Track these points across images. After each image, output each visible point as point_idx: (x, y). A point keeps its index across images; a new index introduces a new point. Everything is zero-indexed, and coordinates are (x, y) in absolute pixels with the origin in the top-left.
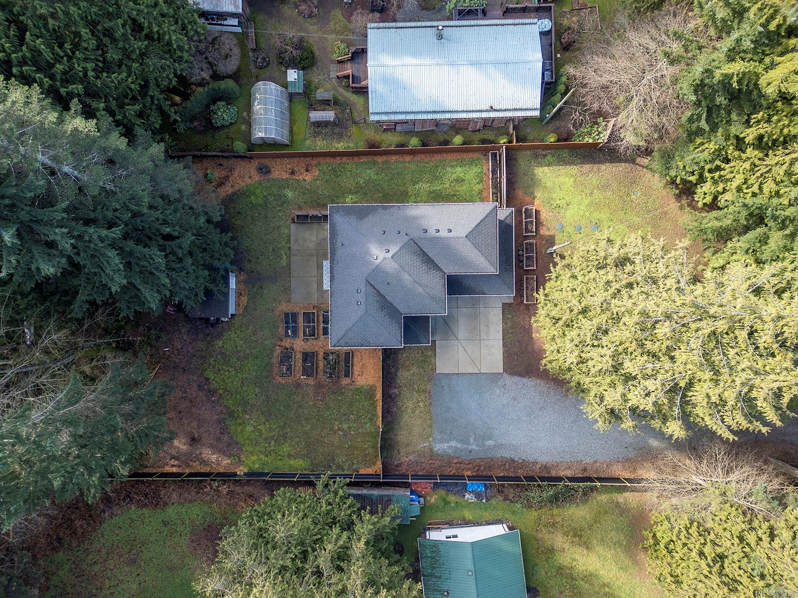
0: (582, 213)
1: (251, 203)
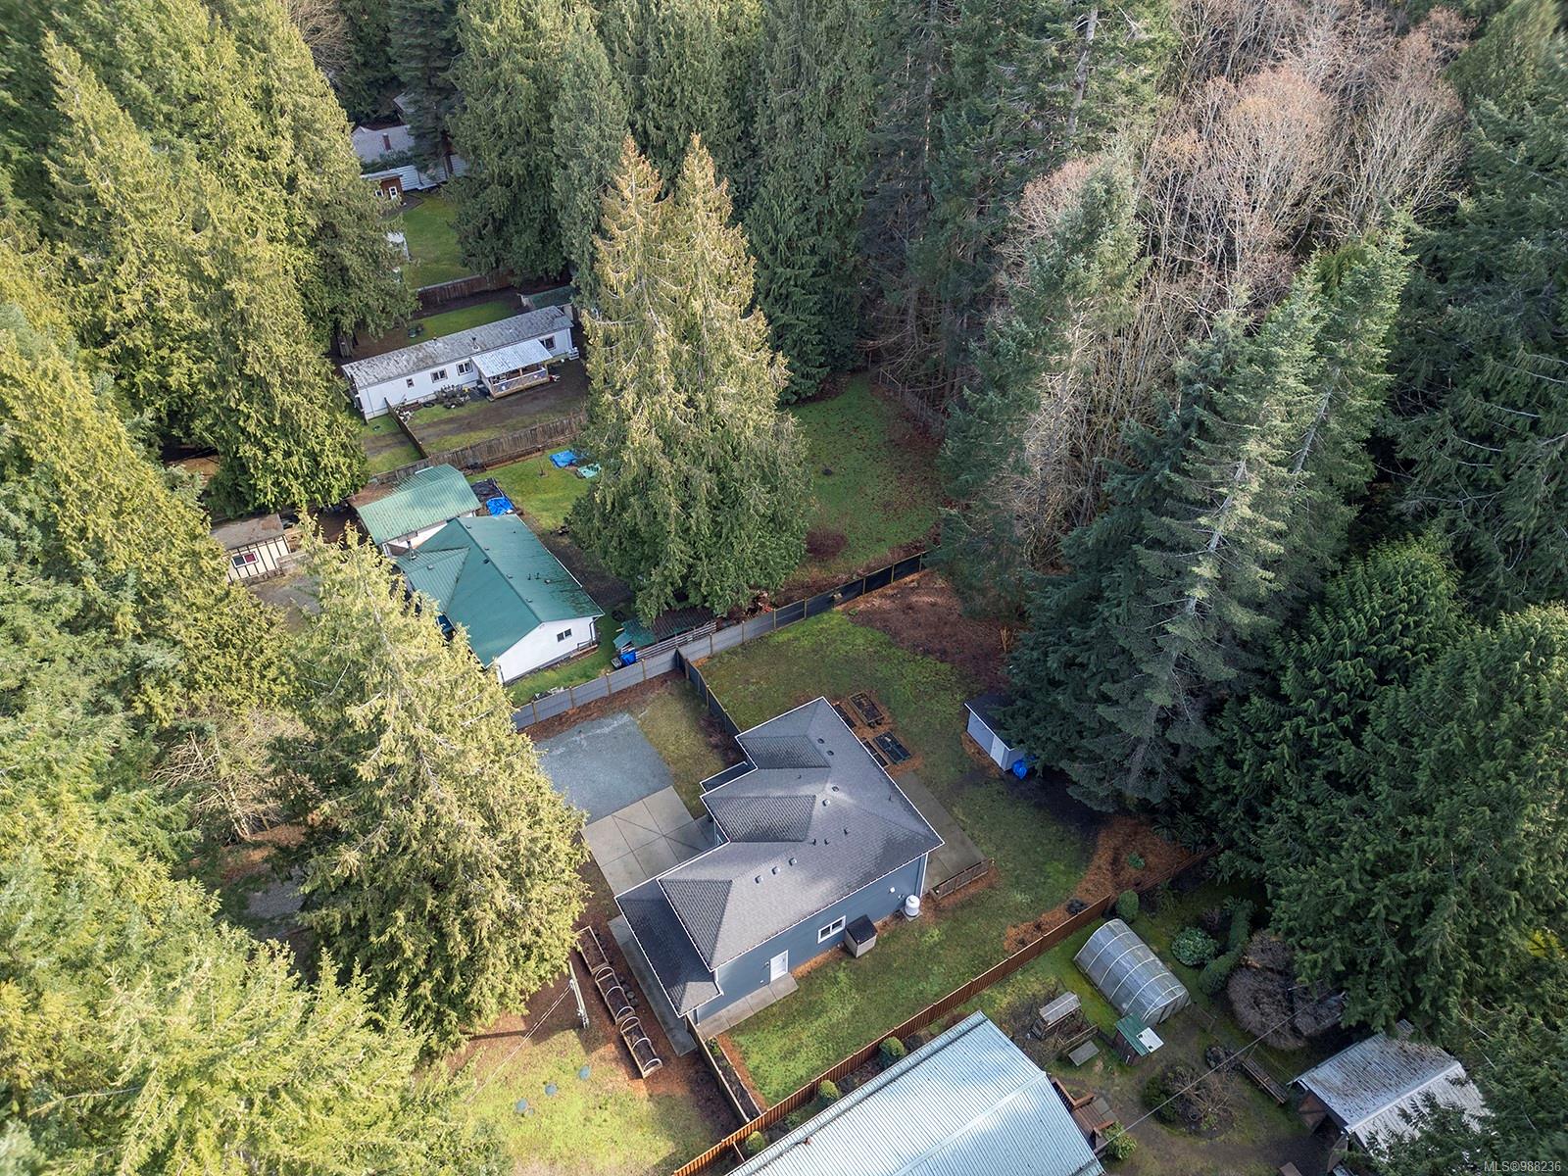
0: (556, 1118)
1: (1058, 860)
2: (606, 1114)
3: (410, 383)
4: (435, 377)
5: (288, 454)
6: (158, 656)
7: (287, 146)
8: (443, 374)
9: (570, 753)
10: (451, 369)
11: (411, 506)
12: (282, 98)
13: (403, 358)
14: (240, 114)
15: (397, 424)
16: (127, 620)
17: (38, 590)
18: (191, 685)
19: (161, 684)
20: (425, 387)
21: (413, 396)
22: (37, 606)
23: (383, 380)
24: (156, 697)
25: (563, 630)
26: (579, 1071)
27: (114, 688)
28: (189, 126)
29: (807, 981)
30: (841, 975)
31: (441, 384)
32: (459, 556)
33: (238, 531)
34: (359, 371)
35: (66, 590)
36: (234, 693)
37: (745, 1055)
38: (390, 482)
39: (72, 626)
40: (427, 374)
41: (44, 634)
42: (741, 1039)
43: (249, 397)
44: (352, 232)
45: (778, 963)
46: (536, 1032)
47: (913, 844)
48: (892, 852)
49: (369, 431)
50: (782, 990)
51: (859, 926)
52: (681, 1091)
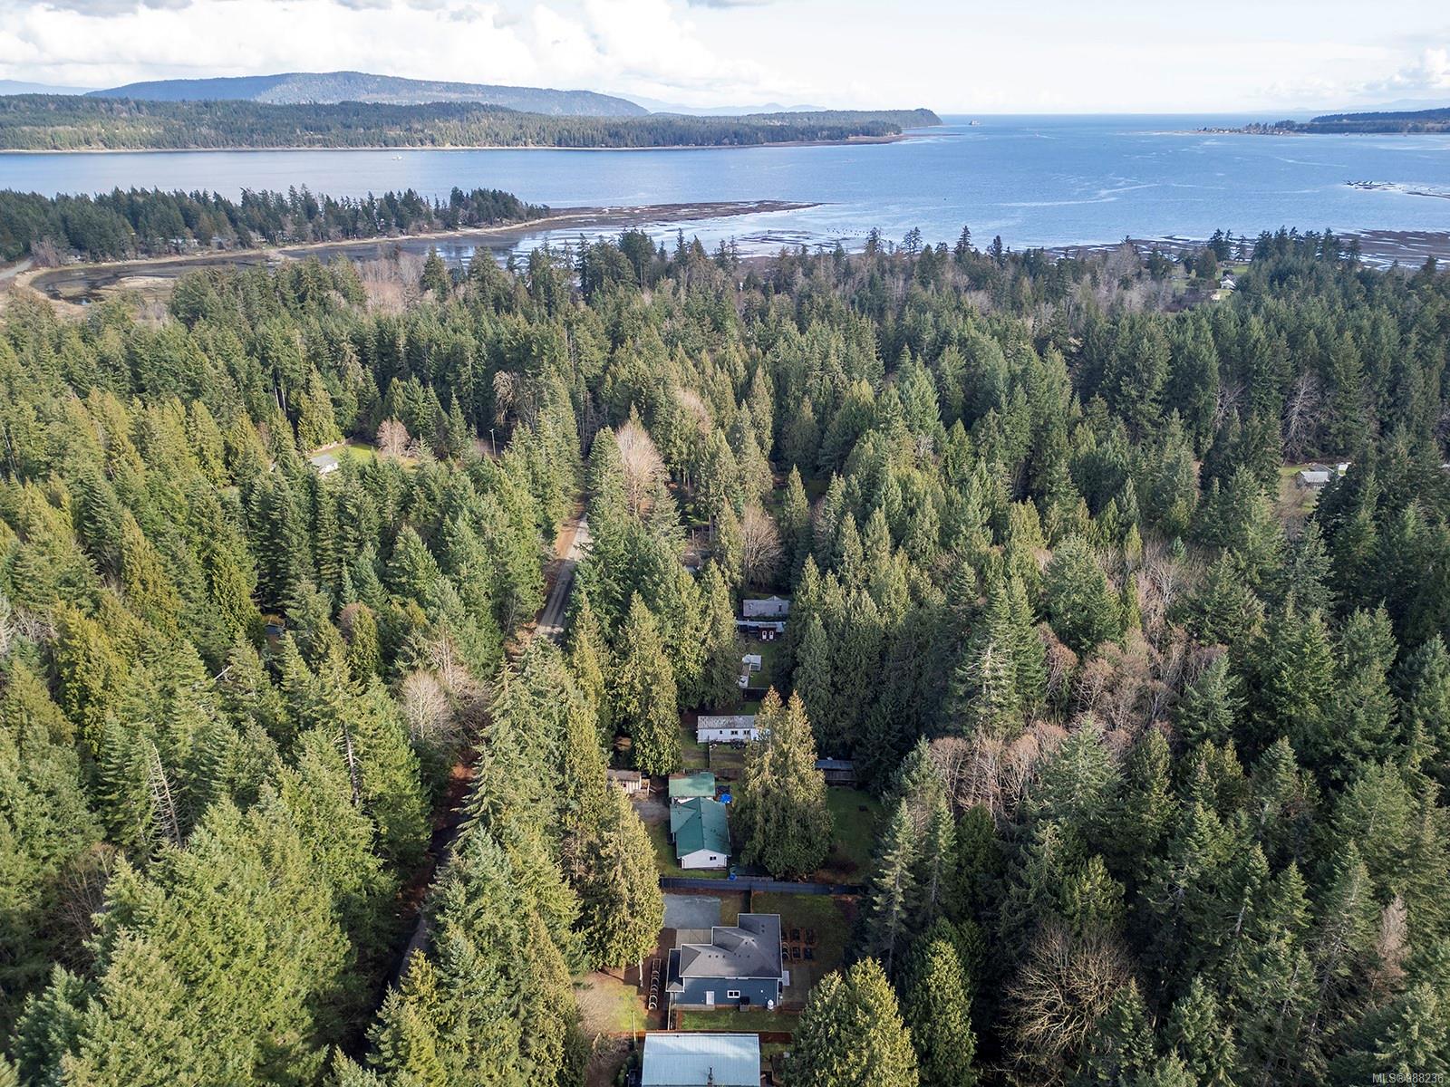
2: (630, 1013)
3: (721, 732)
4: (733, 733)
5: (651, 751)
6: (574, 805)
8: (736, 732)
10: (741, 732)
11: (690, 785)
13: (723, 720)
15: (706, 750)
16: (571, 792)
17: (553, 774)
18: (580, 820)
19: (572, 815)
20: (727, 736)
21: (721, 738)
22: (551, 778)
23: (711, 728)
24: (569, 819)
25: (713, 856)
26: (631, 1000)
27: (559, 810)
29: (718, 1011)
30: (732, 1014)
31: (734, 736)
32: (693, 812)
33: (625, 774)
34: (702, 721)
35: (560, 776)
36: (591, 828)
37: (685, 1021)
38: (688, 773)
39: (557, 788)
40: (730, 731)
41: (550, 785)
42: (685, 1015)
43: (646, 726)
44: (720, 665)
45: (710, 996)
46: (626, 982)
47: (771, 973)
48: (762, 971)
49: (695, 748)
50: (709, 1009)
51: (745, 1000)
52: (657, 1019)
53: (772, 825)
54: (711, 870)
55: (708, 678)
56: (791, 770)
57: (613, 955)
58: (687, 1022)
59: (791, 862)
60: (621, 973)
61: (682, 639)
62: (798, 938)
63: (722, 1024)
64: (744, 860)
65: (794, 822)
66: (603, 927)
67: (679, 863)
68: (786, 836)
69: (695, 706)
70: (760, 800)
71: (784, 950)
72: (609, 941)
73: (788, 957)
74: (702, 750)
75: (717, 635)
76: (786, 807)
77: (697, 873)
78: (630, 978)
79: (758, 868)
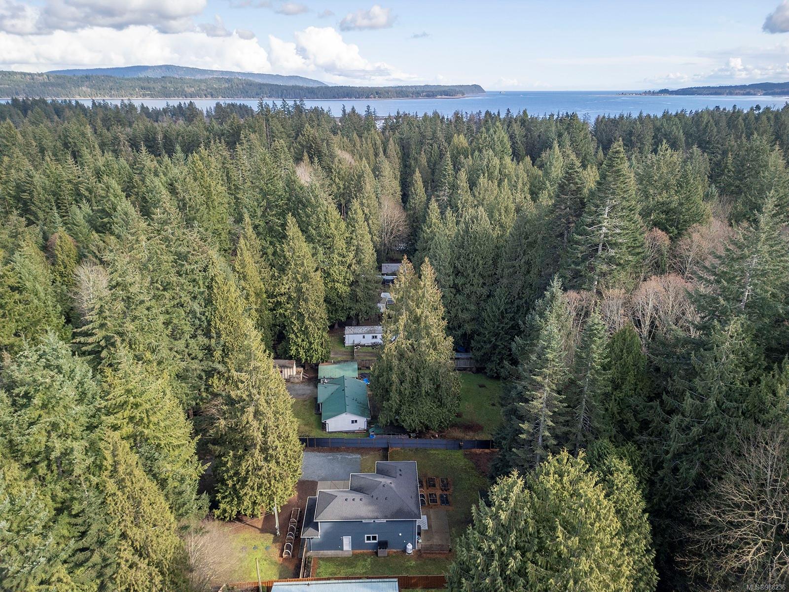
2: (265, 563)
3: (364, 337)
4: (373, 337)
5: (303, 340)
7: (351, 255)
8: (376, 337)
9: (333, 459)
10: (379, 336)
11: (336, 368)
12: (355, 241)
13: (365, 329)
14: (340, 244)
15: (353, 349)
19: (219, 378)
20: (368, 340)
21: (363, 342)
23: (355, 334)
25: (354, 419)
26: (267, 548)
28: (324, 244)
29: (356, 557)
30: (369, 559)
31: (374, 340)
32: (337, 387)
33: (281, 362)
34: (348, 330)
37: (319, 567)
38: (336, 363)
40: (371, 335)
42: (321, 562)
43: (298, 319)
44: (362, 285)
45: (347, 542)
46: (263, 530)
47: (409, 514)
48: (399, 513)
49: (343, 349)
50: (346, 554)
51: (383, 545)
52: (291, 567)
53: (406, 385)
54: (353, 432)
55: (354, 297)
56: (423, 333)
57: (247, 502)
58: (324, 569)
59: (424, 419)
60: (259, 522)
61: (332, 265)
62: (434, 486)
63: (359, 570)
64: (382, 419)
65: (427, 380)
66: (237, 473)
67: (323, 426)
68: (420, 395)
69: (343, 319)
70: (395, 362)
71: (422, 496)
72: (243, 487)
73: (427, 502)
74: (349, 350)
75: (359, 262)
76: (419, 367)
77: (340, 436)
78: (267, 527)
79: (396, 428)
